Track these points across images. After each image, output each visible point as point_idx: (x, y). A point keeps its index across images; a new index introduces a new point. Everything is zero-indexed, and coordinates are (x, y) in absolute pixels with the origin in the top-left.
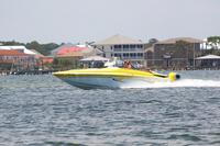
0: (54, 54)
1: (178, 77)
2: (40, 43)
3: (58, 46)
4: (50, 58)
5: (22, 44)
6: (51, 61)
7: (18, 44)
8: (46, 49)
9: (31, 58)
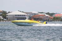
0: (54, 16)
1: (46, 23)
2: (50, 13)
3: (54, 14)
5: (45, 13)
6: (53, 18)
9: (47, 17)
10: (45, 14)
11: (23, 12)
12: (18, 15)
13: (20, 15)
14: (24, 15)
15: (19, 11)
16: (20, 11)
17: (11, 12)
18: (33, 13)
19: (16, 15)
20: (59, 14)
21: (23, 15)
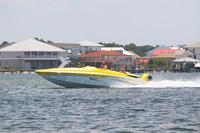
0: (150, 55)
1: (150, 78)
2: (137, 45)
3: (152, 48)
4: (146, 59)
5: (121, 46)
6: (146, 61)
7: (118, 46)
8: (142, 51)
9: (129, 58)
10: (122, 49)
11: (49, 42)
12: (35, 53)
13: (42, 53)
14: (55, 54)
15: (37, 39)
16: (42, 41)
17: (10, 44)
18: (83, 45)
19: (27, 53)
20: (168, 48)
21: (49, 53)
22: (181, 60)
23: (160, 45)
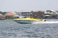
8: (4, 13)
22: (15, 16)
23: (9, 12)
